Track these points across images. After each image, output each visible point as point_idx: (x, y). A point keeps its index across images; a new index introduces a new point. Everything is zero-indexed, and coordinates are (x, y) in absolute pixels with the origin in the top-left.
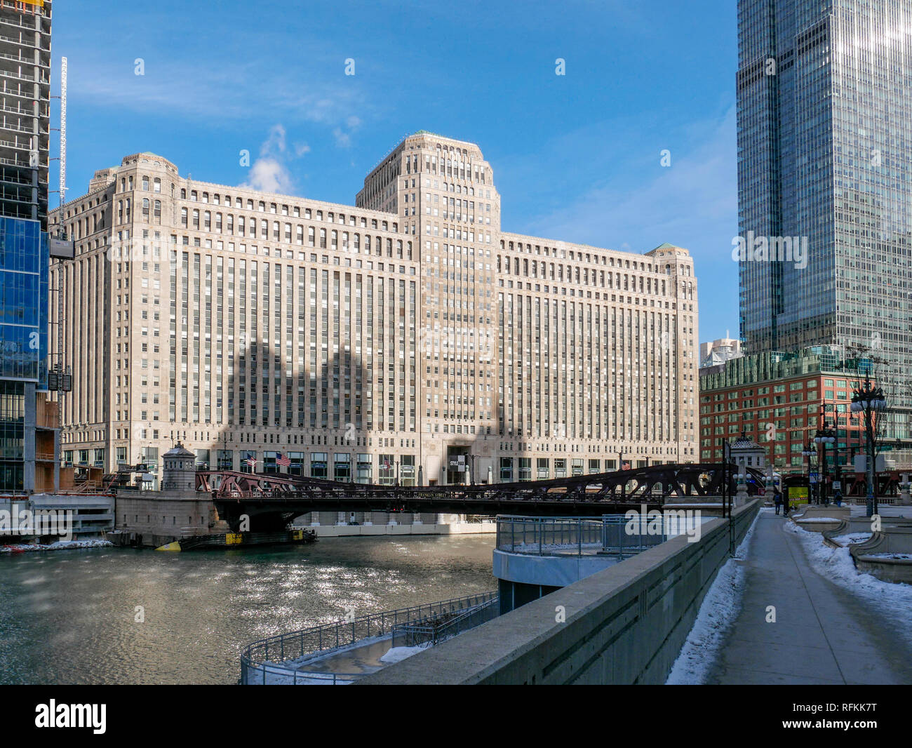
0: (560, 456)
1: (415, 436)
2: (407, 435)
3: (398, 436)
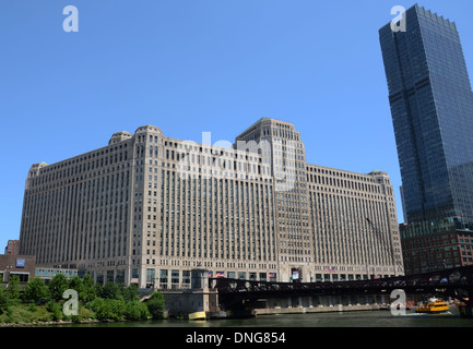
0: (343, 273)
1: (276, 263)
2: (272, 262)
3: (268, 263)
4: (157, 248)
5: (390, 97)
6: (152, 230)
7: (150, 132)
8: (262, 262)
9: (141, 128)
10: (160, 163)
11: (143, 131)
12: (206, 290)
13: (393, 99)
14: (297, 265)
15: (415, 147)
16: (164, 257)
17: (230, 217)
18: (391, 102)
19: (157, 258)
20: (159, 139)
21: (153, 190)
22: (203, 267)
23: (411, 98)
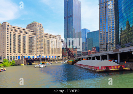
4: (10, 51)
5: (64, 17)
6: (8, 47)
7: (7, 24)
8: (33, 54)
9: (4, 23)
10: (10, 32)
11: (5, 23)
12: (24, 60)
13: (65, 18)
14: (40, 54)
15: (68, 30)
16: (11, 53)
17: (26, 44)
18: (64, 19)
19: (10, 53)
20: (9, 26)
21: (8, 38)
22: (23, 56)
23: (69, 18)
